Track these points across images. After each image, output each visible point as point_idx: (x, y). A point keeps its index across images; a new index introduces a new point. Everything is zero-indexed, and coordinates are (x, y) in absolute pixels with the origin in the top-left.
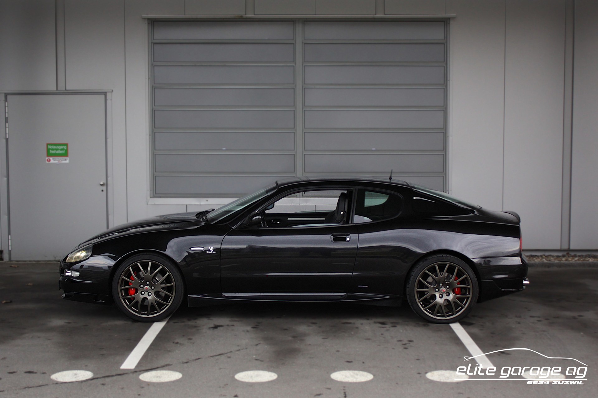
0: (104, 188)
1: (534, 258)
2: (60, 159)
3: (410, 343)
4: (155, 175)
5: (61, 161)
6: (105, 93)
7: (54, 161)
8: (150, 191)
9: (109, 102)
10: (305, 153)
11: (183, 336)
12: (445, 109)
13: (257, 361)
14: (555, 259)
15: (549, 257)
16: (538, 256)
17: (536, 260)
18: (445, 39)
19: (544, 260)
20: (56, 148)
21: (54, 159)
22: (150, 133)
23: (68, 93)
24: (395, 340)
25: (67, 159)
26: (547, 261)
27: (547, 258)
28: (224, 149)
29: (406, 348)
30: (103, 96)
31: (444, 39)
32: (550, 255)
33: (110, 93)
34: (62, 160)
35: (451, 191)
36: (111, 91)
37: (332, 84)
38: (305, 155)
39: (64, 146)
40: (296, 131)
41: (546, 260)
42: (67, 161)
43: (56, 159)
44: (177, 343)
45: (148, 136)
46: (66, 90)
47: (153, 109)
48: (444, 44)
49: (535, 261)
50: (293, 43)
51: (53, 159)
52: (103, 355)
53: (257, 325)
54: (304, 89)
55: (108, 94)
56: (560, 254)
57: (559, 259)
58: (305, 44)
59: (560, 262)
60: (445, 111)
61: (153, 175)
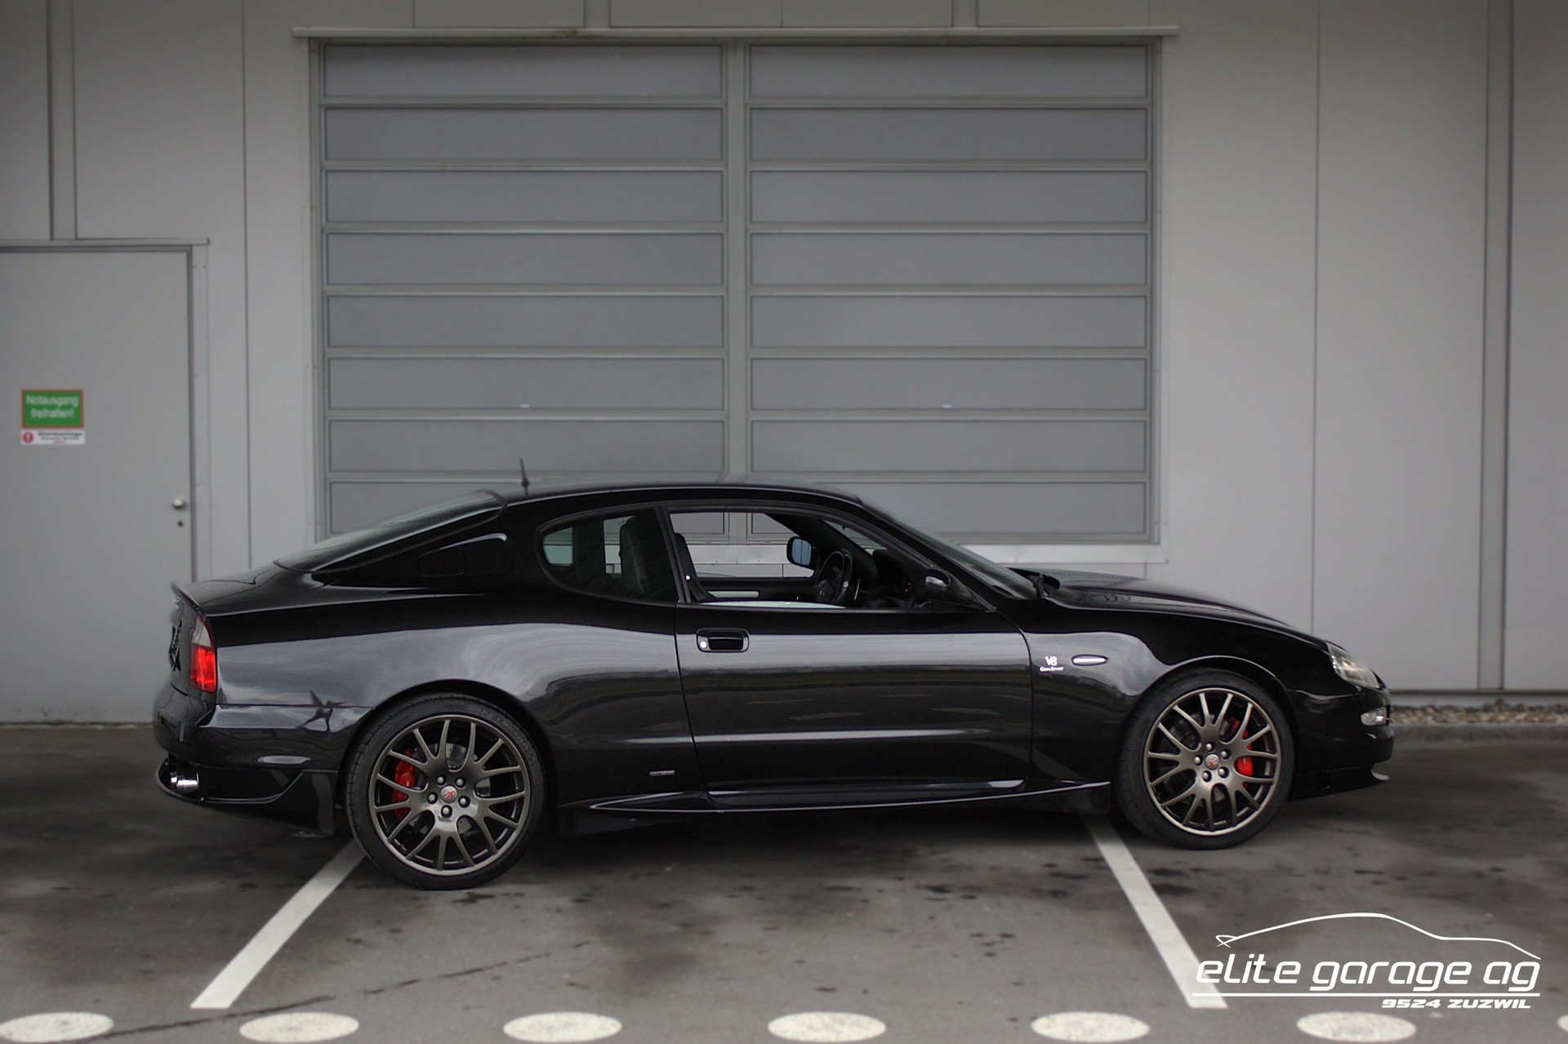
0: (185, 516)
1: (1403, 716)
2: (61, 434)
3: (1006, 940)
4: (328, 481)
5: (62, 440)
6: (188, 248)
7: (43, 438)
8: (316, 523)
9: (199, 273)
10: (754, 416)
11: (378, 922)
12: (1147, 293)
13: (571, 988)
14: (1460, 718)
15: (1445, 712)
16: (1413, 710)
17: (1405, 721)
18: (1149, 95)
19: (1429, 719)
20: (50, 403)
21: (44, 434)
22: (316, 362)
23: (83, 246)
24: (966, 931)
25: (80, 434)
26: (1438, 721)
27: (1437, 714)
28: (526, 405)
29: (990, 954)
30: (184, 255)
31: (1146, 95)
32: (1449, 708)
33: (203, 248)
34: (66, 436)
35: (1166, 524)
36: (205, 242)
37: (829, 224)
38: (755, 424)
39: (73, 396)
40: (728, 355)
41: (1434, 718)
42: (81, 440)
43: (48, 434)
44: (358, 941)
45: (309, 370)
46: (77, 239)
47: (323, 293)
48: (1146, 110)
49: (1401, 722)
50: (718, 106)
51: (40, 434)
52: (146, 971)
53: (586, 895)
54: (750, 237)
55: (197, 252)
56: (1477, 703)
57: (1471, 717)
58: (752, 109)
59: (1473, 725)
60: (1149, 301)
61: (325, 480)
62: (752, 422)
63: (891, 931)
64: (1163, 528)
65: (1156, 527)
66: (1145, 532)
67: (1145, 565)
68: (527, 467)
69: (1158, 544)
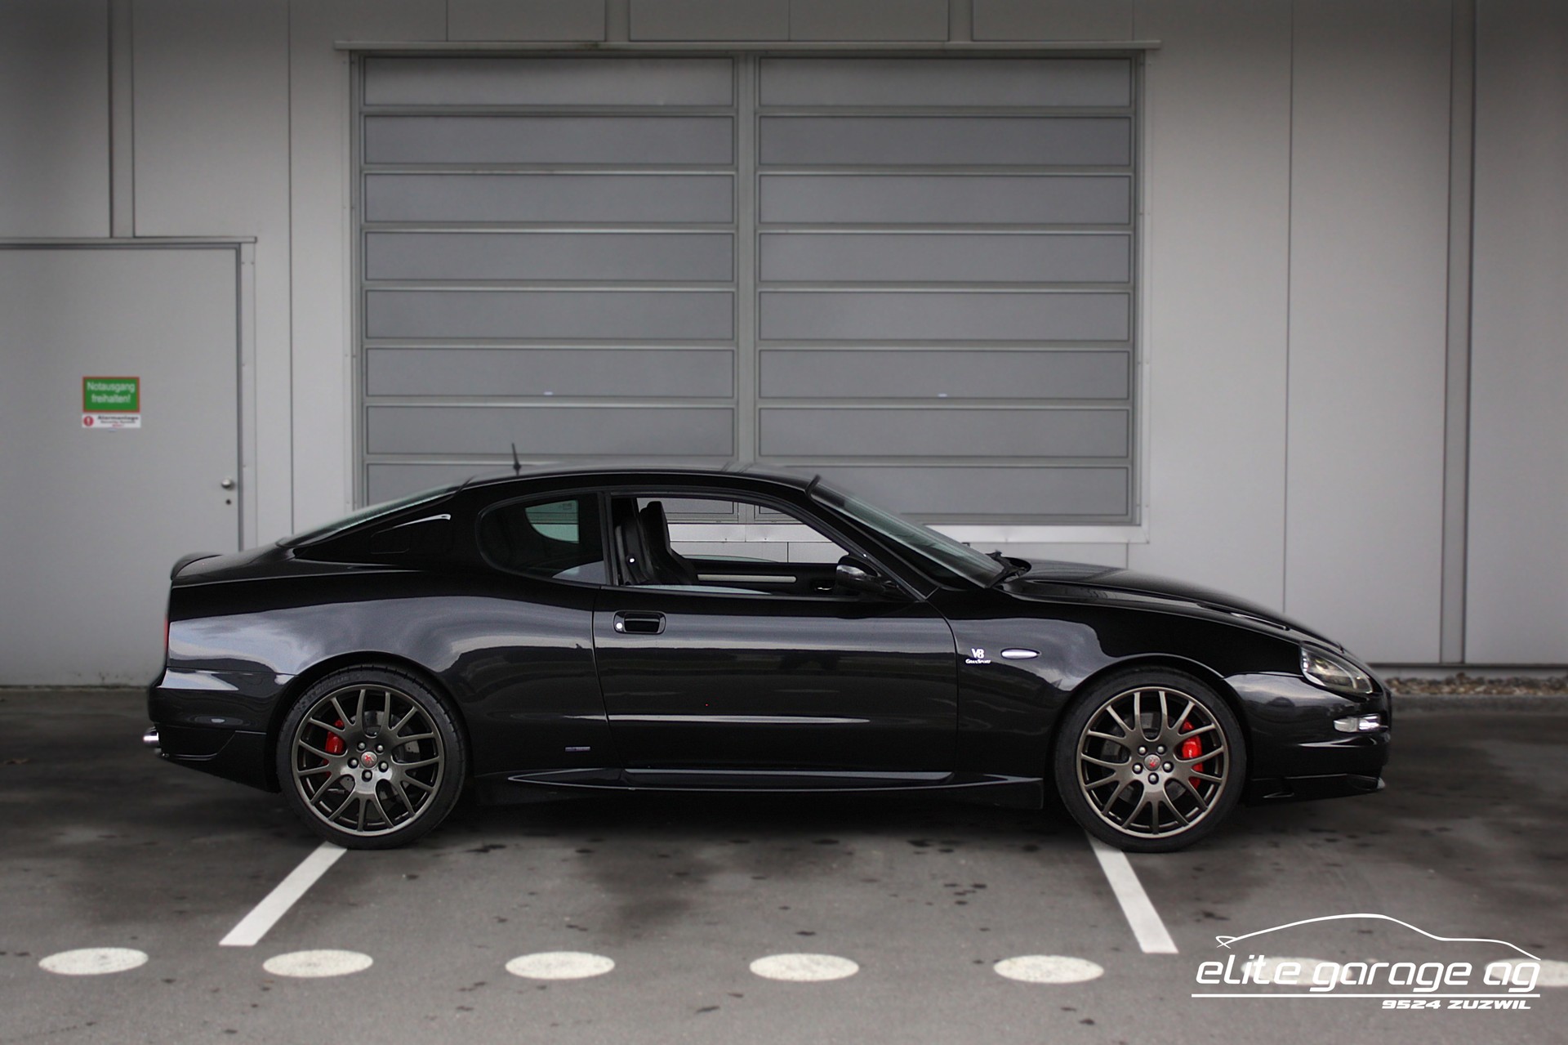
0: (233, 495)
2: (119, 418)
3: (978, 890)
4: (366, 463)
5: (120, 424)
6: (237, 246)
7: (102, 422)
8: (354, 502)
9: (246, 269)
10: (761, 404)
12: (1130, 289)
13: (571, 930)
14: (1423, 690)
15: (1409, 684)
18: (1133, 105)
19: (1393, 690)
20: (109, 389)
21: (103, 418)
22: (354, 352)
23: (140, 243)
24: (941, 882)
25: (137, 418)
26: (1401, 693)
27: (1401, 686)
28: (550, 393)
29: (961, 903)
30: (232, 253)
31: (1130, 106)
32: (1413, 680)
33: (252, 245)
34: (124, 420)
35: (1147, 506)
36: (253, 240)
38: (762, 411)
39: (130, 383)
40: (738, 347)
41: (1398, 690)
42: (137, 424)
43: (107, 418)
45: (348, 359)
46: (135, 237)
47: (361, 288)
48: (1129, 118)
50: (730, 114)
51: (100, 418)
52: (181, 912)
53: (591, 846)
54: (759, 238)
55: (245, 249)
56: (1440, 676)
57: (1433, 689)
58: (760, 117)
59: (1434, 696)
60: (1132, 297)
61: (363, 461)
62: (760, 409)
63: (871, 881)
64: (1145, 510)
65: (1138, 508)
66: (1127, 515)
67: (1127, 544)
68: (518, 451)
69: (1140, 525)
